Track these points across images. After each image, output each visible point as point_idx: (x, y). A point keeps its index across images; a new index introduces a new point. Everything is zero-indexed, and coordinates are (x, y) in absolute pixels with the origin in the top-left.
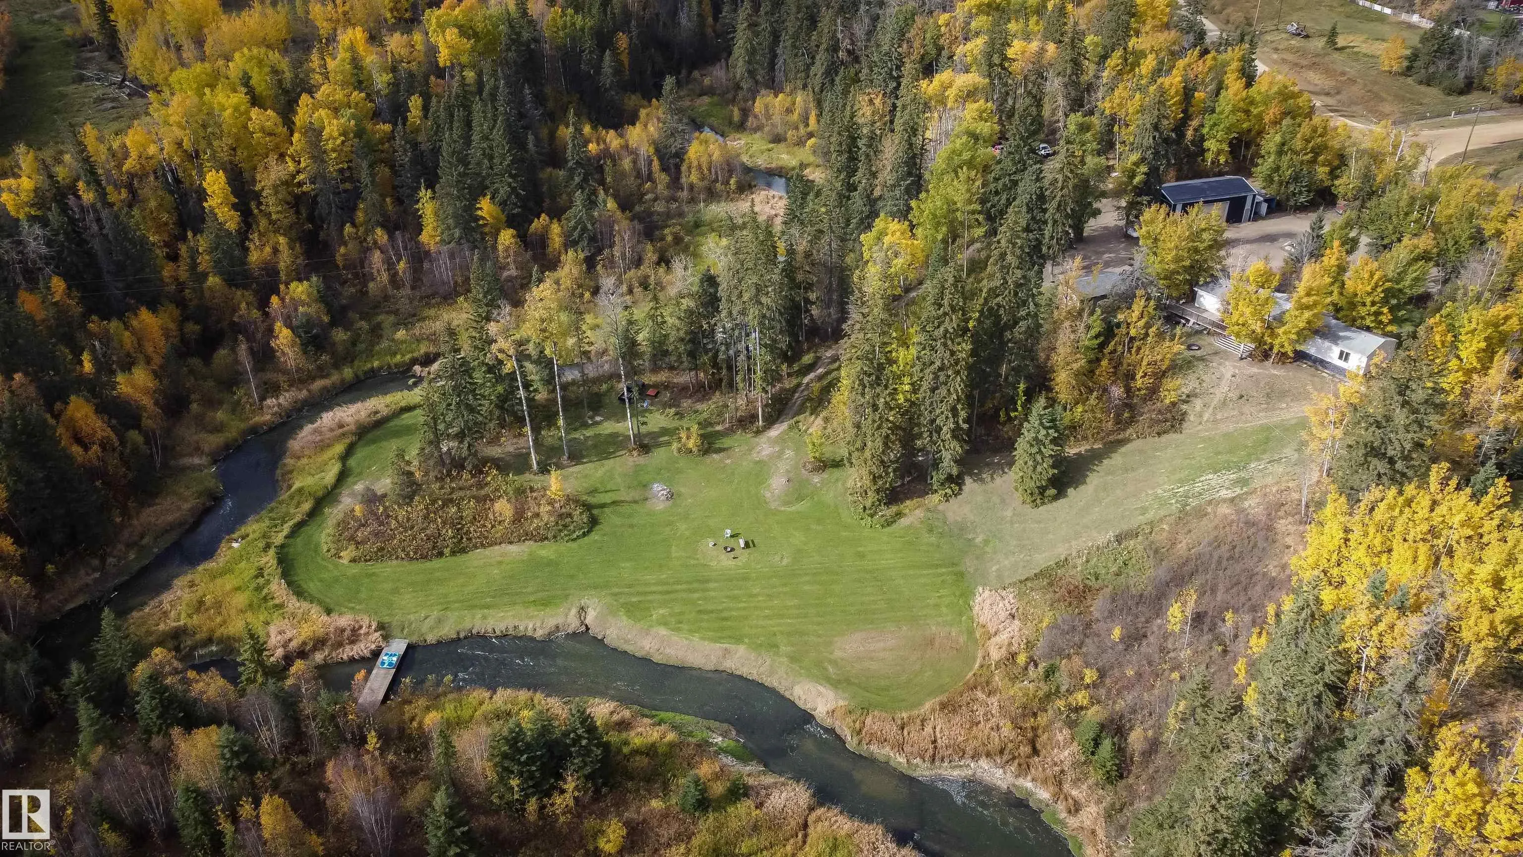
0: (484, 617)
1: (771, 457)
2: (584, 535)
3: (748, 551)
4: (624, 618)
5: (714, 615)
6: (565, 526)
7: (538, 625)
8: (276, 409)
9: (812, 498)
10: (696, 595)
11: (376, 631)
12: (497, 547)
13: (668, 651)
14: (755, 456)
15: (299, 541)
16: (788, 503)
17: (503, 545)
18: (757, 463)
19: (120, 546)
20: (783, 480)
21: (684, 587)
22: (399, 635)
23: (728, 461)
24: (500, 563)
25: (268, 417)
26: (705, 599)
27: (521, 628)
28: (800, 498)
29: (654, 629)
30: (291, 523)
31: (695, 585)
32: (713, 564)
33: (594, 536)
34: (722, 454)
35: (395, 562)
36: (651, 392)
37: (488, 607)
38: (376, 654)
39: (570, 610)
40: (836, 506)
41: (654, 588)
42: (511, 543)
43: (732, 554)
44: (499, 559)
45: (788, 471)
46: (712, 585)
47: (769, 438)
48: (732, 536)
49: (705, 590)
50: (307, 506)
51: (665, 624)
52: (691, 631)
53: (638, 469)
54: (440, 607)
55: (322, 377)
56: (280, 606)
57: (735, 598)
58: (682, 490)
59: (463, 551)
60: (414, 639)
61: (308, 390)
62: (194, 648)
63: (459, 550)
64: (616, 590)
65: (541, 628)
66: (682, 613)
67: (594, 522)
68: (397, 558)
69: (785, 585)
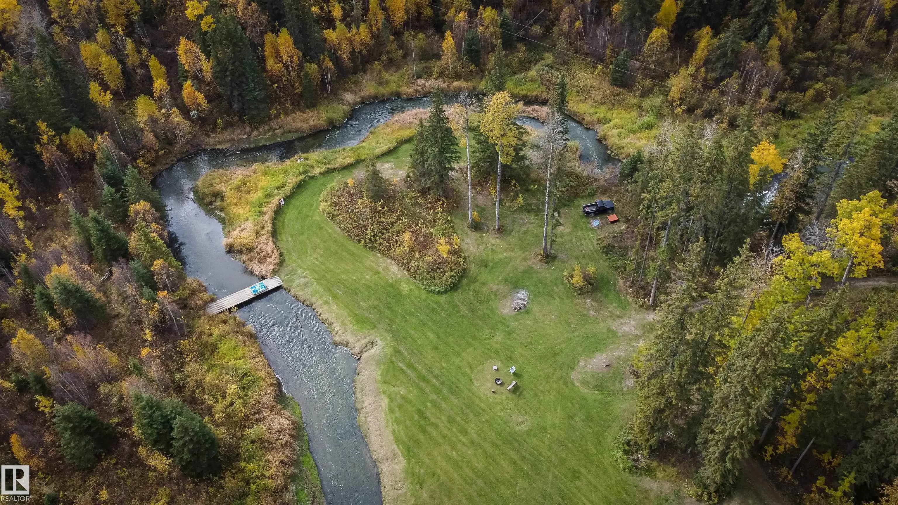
0: (326, 302)
1: (626, 335)
2: (438, 293)
3: (510, 395)
4: (379, 372)
5: (422, 422)
6: (434, 278)
7: (340, 332)
8: (419, 88)
9: (608, 395)
10: (433, 396)
11: (274, 265)
12: (389, 261)
13: (370, 419)
14: (615, 325)
15: (322, 180)
16: (586, 384)
17: (393, 262)
18: (610, 331)
19: (267, 128)
20: (604, 363)
21: (437, 383)
22: (283, 276)
23: (593, 313)
24: (378, 273)
25: (411, 90)
26: (435, 404)
27: (333, 326)
28: (599, 388)
29: (383, 396)
30: (330, 166)
31: (445, 390)
32: (476, 384)
33: (443, 299)
34: (595, 304)
35: (338, 228)
36: (613, 217)
37: (335, 297)
38: (263, 278)
39: (365, 337)
40: (615, 419)
41: (419, 367)
42: (397, 264)
43: (495, 387)
44: (381, 270)
45: (618, 358)
46: (453, 399)
47: (644, 318)
48: (514, 373)
49: (445, 399)
50: (349, 160)
51: (391, 400)
52: (396, 420)
53: (529, 271)
54: (316, 276)
55: (467, 80)
56: (261, 213)
57: (451, 421)
58: (534, 309)
59: (372, 248)
60: (285, 285)
61: (448, 86)
62: (216, 208)
63: (371, 245)
64: (401, 349)
65: (340, 336)
66: (410, 402)
67: (454, 287)
68: (340, 227)
69: (494, 444)
